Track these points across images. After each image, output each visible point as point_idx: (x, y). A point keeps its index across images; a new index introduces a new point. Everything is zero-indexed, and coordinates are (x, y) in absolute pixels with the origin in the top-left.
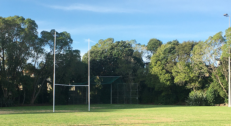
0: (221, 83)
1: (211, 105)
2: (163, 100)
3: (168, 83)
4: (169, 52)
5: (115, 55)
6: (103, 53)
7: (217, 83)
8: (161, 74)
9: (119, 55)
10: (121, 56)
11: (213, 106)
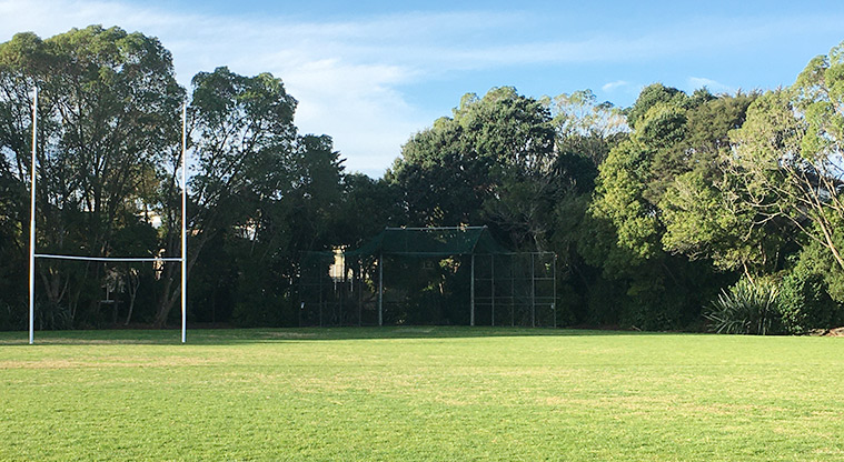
0: (833, 250)
1: (793, 333)
2: (644, 313)
3: (645, 249)
4: (660, 135)
5: (482, 150)
6: (444, 143)
7: (820, 247)
8: (624, 218)
9: (497, 151)
10: (502, 153)
11: (800, 335)
